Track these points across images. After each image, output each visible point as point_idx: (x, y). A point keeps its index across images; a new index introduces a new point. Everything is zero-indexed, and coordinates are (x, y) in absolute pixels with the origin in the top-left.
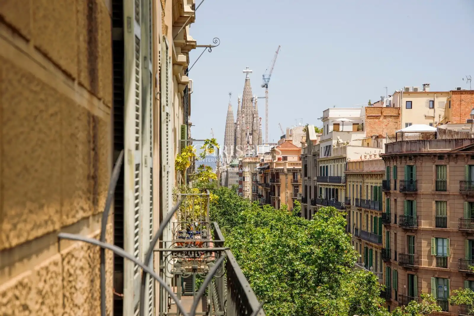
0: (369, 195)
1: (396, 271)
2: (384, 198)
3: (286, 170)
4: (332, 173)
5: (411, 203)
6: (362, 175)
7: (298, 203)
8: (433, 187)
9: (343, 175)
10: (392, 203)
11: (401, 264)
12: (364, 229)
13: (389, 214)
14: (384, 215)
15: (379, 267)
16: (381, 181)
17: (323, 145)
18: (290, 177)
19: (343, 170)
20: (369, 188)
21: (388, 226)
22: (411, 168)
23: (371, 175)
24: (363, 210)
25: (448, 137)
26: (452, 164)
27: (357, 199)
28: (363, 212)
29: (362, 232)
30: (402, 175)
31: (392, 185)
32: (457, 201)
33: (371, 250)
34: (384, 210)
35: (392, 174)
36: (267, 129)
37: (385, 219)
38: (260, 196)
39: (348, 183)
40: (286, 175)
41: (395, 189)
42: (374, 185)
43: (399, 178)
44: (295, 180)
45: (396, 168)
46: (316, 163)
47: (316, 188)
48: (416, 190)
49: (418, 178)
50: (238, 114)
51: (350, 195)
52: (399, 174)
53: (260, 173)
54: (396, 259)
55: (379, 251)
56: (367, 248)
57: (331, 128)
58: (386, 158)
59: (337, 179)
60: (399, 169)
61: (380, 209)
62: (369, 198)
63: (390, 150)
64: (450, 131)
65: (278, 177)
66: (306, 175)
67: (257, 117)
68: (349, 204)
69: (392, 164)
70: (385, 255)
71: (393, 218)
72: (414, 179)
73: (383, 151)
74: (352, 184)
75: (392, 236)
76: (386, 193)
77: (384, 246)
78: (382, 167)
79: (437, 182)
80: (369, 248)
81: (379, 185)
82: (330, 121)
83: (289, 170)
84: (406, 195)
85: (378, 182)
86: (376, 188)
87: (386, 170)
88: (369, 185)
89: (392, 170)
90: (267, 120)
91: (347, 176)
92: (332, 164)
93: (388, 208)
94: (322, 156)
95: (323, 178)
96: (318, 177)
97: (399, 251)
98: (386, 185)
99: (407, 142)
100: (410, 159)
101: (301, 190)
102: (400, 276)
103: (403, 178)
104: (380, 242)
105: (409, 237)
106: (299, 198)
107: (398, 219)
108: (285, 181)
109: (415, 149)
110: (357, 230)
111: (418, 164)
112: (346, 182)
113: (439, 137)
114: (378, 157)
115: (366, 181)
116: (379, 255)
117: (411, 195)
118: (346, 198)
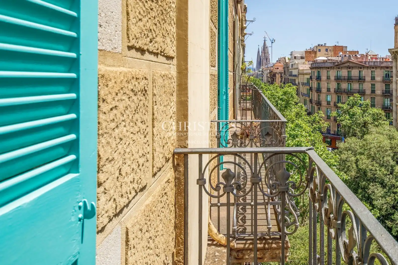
0: (306, 81)
1: (314, 107)
2: (311, 82)
3: (278, 73)
4: (293, 74)
5: (319, 83)
6: (303, 74)
7: (282, 84)
8: (326, 78)
9: (297, 74)
10: (313, 83)
11: (316, 104)
12: (304, 92)
13: (312, 87)
14: (310, 88)
15: (309, 105)
16: (309, 76)
17: (291, 64)
18: (280, 75)
19: (297, 72)
20: (306, 78)
21: (312, 92)
22: (319, 72)
23: (307, 74)
24: (304, 86)
25: (331, 61)
26: (332, 70)
27: (302, 82)
28: (304, 87)
29: (303, 93)
30: (316, 74)
31: (313, 77)
32: (333, 83)
33: (306, 100)
34: (311, 86)
35: (313, 73)
36: (272, 58)
37: (311, 89)
38: (269, 82)
39: (299, 77)
40: (278, 74)
41: (314, 79)
42: (307, 77)
43: (315, 75)
44: (281, 76)
45: (314, 72)
46: (288, 70)
47: (288, 79)
48: (321, 79)
49: (321, 75)
50: (262, 53)
51: (300, 81)
52: (315, 74)
53: (269, 74)
54: (314, 103)
55: (309, 100)
56: (305, 99)
57: (293, 58)
58: (311, 68)
59: (295, 76)
60: (315, 72)
61: (309, 86)
62: (306, 82)
63: (312, 66)
64: (331, 60)
65: (275, 75)
66: (285, 75)
67: (268, 54)
68: (299, 84)
69: (313, 70)
70: (311, 101)
71: (313, 89)
72: (320, 76)
73: (310, 66)
74: (300, 77)
75: (313, 95)
76: (311, 80)
77: (311, 98)
78: (310, 71)
79: (327, 76)
80: (306, 99)
81: (309, 78)
82: (293, 55)
83: (279, 73)
84: (317, 81)
85: (308, 76)
86: (308, 78)
87: (311, 72)
88: (306, 77)
89: (313, 72)
90: (272, 55)
91: (298, 74)
92: (294, 71)
93: (312, 86)
94: (290, 67)
95: (291, 75)
96: (289, 75)
97: (315, 100)
98: (311, 78)
99: (318, 63)
100: (319, 69)
101: (283, 79)
102: (315, 108)
103: (316, 75)
104: (309, 97)
105: (318, 95)
106: (282, 82)
107: (315, 89)
108: (278, 76)
109: (320, 65)
110: (302, 93)
111: (321, 70)
112: (298, 77)
113: (328, 61)
114: (308, 68)
115: (305, 76)
116: (309, 101)
117: (319, 81)
118: (298, 82)
